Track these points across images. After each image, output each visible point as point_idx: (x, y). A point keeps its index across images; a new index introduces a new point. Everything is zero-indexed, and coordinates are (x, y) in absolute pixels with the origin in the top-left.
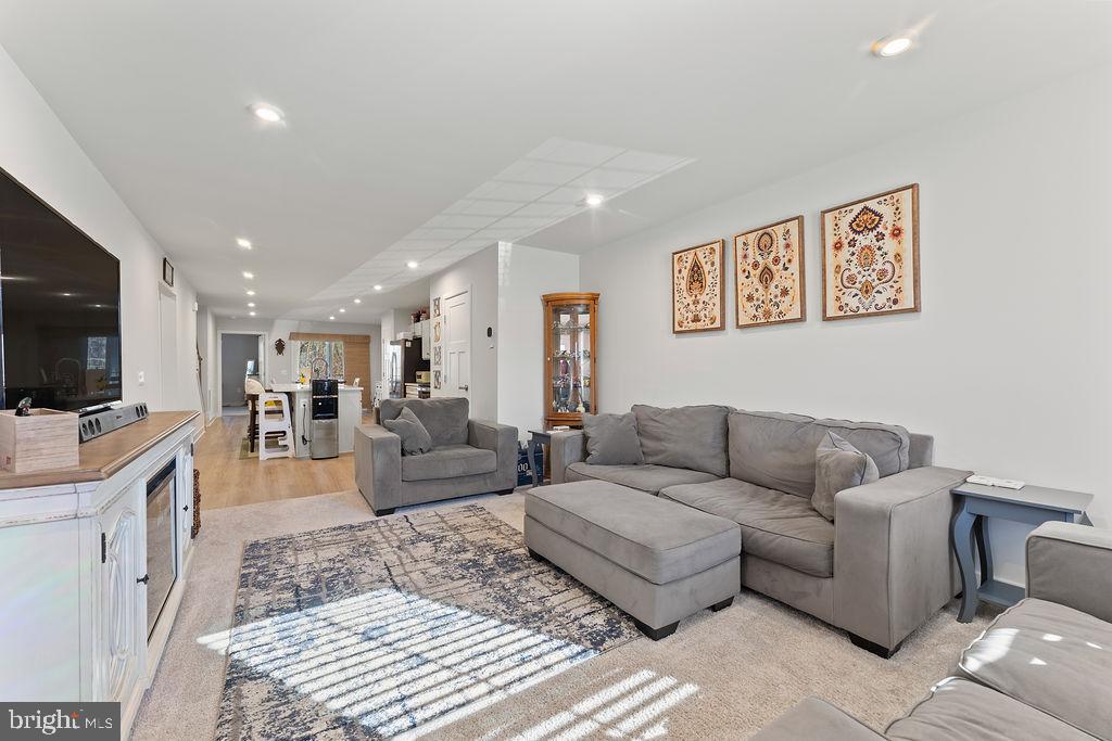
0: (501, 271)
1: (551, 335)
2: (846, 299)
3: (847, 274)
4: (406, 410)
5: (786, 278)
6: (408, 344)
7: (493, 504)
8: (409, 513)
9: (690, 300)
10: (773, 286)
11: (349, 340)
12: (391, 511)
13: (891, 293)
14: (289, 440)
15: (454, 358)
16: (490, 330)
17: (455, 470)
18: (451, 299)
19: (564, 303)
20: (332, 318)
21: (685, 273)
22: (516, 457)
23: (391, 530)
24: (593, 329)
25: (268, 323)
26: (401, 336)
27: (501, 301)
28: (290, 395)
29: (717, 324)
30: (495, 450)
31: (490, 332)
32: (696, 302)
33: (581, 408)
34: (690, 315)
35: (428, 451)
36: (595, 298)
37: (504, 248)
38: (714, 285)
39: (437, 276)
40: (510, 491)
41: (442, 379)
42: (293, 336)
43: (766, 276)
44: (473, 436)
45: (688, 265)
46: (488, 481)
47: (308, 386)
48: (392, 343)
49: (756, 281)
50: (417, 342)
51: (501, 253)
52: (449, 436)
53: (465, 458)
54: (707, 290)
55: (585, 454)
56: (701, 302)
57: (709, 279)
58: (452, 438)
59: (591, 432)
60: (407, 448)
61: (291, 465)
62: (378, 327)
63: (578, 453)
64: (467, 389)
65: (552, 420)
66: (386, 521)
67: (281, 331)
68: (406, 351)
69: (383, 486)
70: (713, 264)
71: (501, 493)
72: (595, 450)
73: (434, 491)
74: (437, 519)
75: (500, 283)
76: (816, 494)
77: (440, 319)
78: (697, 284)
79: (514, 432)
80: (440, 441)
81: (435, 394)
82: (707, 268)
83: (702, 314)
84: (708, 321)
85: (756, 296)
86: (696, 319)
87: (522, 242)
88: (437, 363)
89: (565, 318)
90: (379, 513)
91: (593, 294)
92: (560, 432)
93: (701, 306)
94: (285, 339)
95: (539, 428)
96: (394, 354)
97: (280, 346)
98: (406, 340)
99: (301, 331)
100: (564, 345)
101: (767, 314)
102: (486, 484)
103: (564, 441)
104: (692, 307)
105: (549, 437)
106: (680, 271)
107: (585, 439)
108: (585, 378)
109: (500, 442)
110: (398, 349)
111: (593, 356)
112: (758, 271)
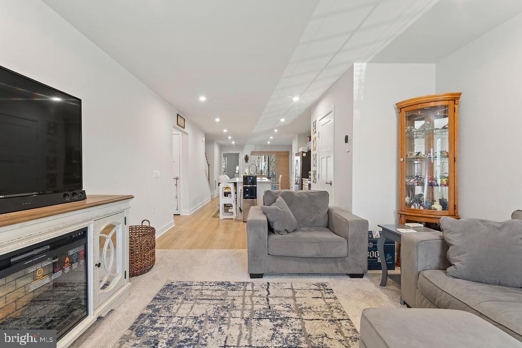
0: (356, 87)
1: (405, 139)
4: (280, 199)
6: (304, 155)
7: (342, 286)
8: (272, 280)
11: (279, 154)
12: (260, 276)
14: (233, 210)
15: (324, 161)
16: (347, 138)
17: (312, 251)
18: (323, 121)
19: (419, 107)
20: (269, 143)
22: (366, 245)
24: (453, 131)
25: (241, 147)
26: (301, 150)
27: (356, 113)
28: (235, 184)
30: (346, 238)
33: (437, 206)
35: (295, 231)
36: (455, 98)
37: (359, 68)
39: (315, 105)
40: (361, 276)
41: (317, 176)
42: (253, 153)
44: (330, 223)
46: (339, 264)
47: (242, 180)
48: (297, 155)
50: (309, 153)
51: (356, 72)
52: (312, 220)
53: (320, 242)
55: (445, 263)
58: (314, 222)
59: (452, 238)
60: (276, 227)
61: (235, 224)
62: (291, 146)
63: (434, 257)
64: (331, 184)
65: (406, 217)
66: (253, 285)
67: (247, 151)
68: (303, 159)
69: (254, 256)
71: (352, 276)
72: (460, 261)
73: (294, 266)
74: (290, 293)
75: (355, 98)
77: (316, 135)
79: (365, 223)
80: (303, 224)
87: (380, 58)
88: (314, 166)
89: (418, 124)
90: (253, 276)
91: (453, 94)
94: (249, 155)
95: (390, 220)
96: (297, 161)
97: (247, 159)
98: (303, 152)
99: (256, 151)
100: (419, 146)
102: (338, 267)
103: (418, 244)
105: (399, 236)
107: (445, 246)
108: (442, 177)
109: (351, 232)
110: (299, 158)
111: (453, 156)
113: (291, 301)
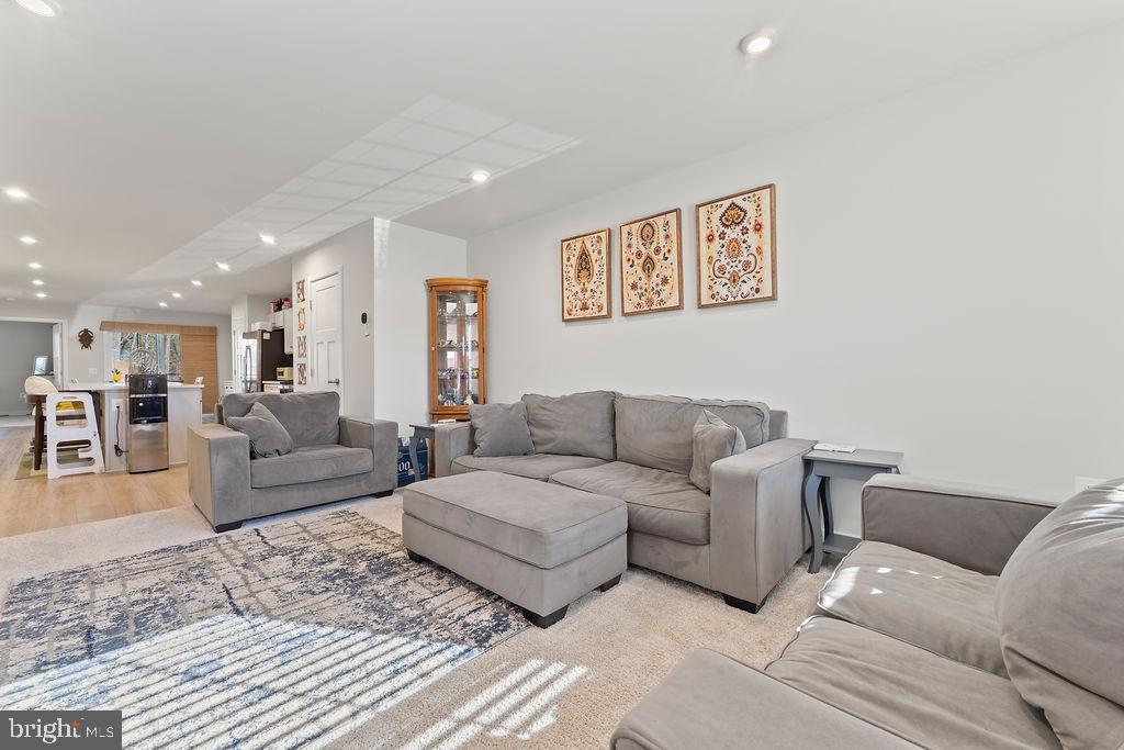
0: (377, 250)
1: (437, 325)
2: (717, 288)
3: (718, 264)
4: (257, 406)
5: (666, 268)
6: (267, 336)
7: (368, 508)
8: (260, 526)
9: (578, 288)
10: (654, 274)
11: (186, 331)
12: (237, 525)
13: (753, 283)
14: (95, 451)
15: (322, 350)
16: (364, 315)
17: (325, 471)
18: (317, 282)
19: (450, 288)
20: (163, 305)
21: (574, 261)
22: (396, 455)
23: (235, 547)
24: (481, 318)
25: (69, 309)
26: (257, 327)
27: (377, 283)
28: (97, 396)
29: (604, 312)
30: (371, 448)
31: (364, 318)
32: (584, 290)
33: (469, 401)
34: (579, 304)
35: (289, 452)
36: (483, 285)
37: (381, 225)
38: (601, 273)
39: (304, 254)
40: (389, 493)
41: (307, 374)
42: (105, 326)
43: (649, 266)
44: (344, 434)
45: (577, 253)
46: (362, 483)
47: (123, 384)
48: (246, 336)
49: (640, 270)
50: (279, 334)
51: (377, 230)
52: (314, 436)
53: (334, 458)
54: (595, 279)
55: (473, 446)
56: (589, 290)
57: (596, 268)
58: (318, 438)
59: (478, 422)
60: (259, 448)
61: (99, 483)
62: (228, 318)
63: (465, 445)
64: (338, 383)
65: (437, 413)
66: (228, 537)
67: (88, 319)
68: (264, 344)
69: (225, 496)
70: (600, 253)
71: (378, 495)
72: (483, 441)
73: (296, 498)
74: (298, 529)
75: (376, 264)
76: (694, 470)
77: (306, 305)
78: (585, 273)
79: (393, 427)
80: (301, 441)
81: (297, 389)
82: (594, 256)
83: (590, 302)
84: (595, 309)
85: (639, 285)
86: (584, 308)
87: (402, 220)
88: (301, 356)
89: (451, 307)
90: (220, 529)
91: (479, 281)
92: (445, 425)
93: (588, 294)
94: (94, 328)
95: (423, 422)
96: (248, 347)
97: (86, 339)
98: (264, 331)
99: (116, 320)
100: (451, 333)
101: (650, 302)
102: (360, 486)
103: (450, 433)
104: (580, 295)
105: (433, 430)
106: (569, 259)
107: (473, 430)
108: (473, 369)
109: (377, 438)
110: (254, 343)
111: (482, 347)
112: (641, 261)
113: (305, 535)
